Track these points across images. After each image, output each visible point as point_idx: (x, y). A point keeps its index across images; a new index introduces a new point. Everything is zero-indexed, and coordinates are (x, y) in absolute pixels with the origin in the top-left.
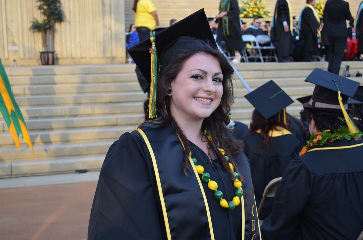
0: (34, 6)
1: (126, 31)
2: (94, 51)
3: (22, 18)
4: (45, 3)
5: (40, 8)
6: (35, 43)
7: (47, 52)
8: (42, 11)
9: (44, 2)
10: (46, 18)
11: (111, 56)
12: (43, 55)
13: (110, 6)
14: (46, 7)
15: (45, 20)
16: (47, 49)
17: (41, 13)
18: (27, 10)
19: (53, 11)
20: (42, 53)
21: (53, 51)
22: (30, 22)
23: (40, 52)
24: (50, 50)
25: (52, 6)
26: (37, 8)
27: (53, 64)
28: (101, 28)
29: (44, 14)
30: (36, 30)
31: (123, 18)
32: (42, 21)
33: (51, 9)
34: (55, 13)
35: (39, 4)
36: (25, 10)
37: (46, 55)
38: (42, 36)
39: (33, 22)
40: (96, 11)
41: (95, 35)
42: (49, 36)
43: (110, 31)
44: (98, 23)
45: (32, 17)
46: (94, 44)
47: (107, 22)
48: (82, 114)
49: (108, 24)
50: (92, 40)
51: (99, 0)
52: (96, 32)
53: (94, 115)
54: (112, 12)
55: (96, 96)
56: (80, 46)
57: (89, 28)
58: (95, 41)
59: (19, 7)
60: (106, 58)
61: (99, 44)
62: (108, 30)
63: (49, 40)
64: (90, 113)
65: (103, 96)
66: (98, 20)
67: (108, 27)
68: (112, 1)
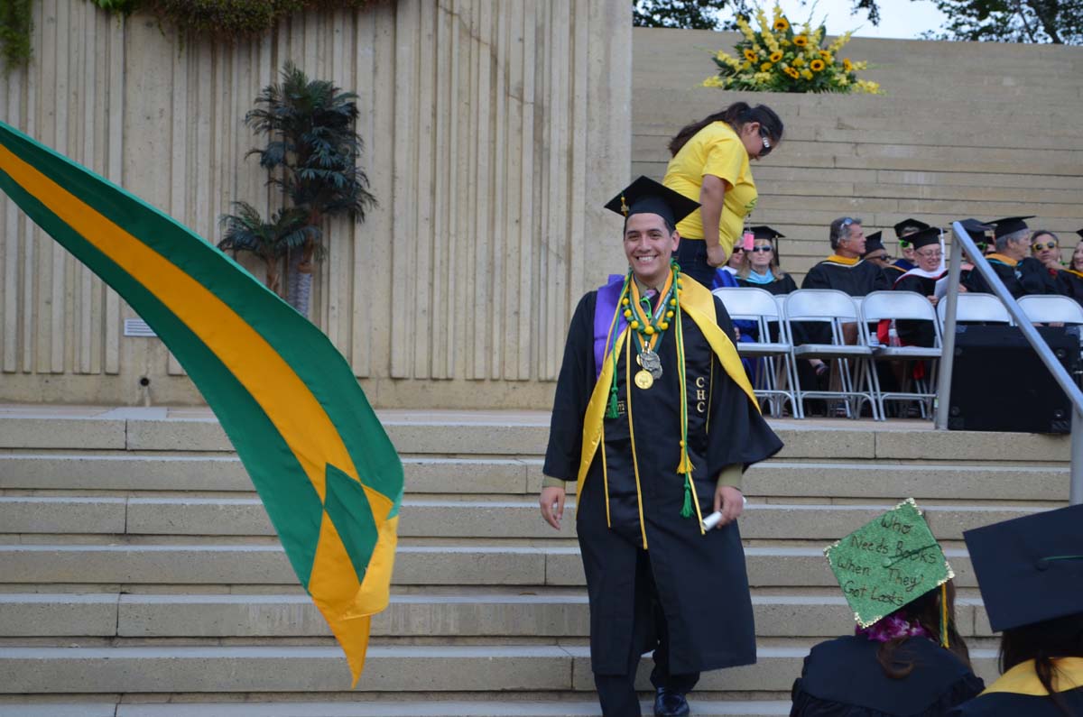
0: (244, 149)
2: (489, 348)
4: (291, 142)
5: (268, 161)
8: (278, 172)
9: (285, 136)
10: (291, 204)
13: (570, 154)
14: (292, 159)
15: (284, 213)
17: (271, 181)
18: (213, 167)
19: (322, 173)
22: (224, 219)
25: (323, 153)
26: (256, 158)
28: (526, 249)
29: (285, 184)
30: (240, 252)
32: (274, 217)
33: (315, 165)
34: (332, 180)
35: (262, 142)
36: (204, 168)
39: (236, 219)
40: (506, 176)
41: (498, 280)
42: (298, 279)
43: (563, 266)
44: (513, 230)
45: (232, 199)
46: (490, 322)
47: (552, 225)
48: (420, 632)
49: (556, 232)
50: (481, 301)
51: (521, 130)
52: (504, 267)
53: (470, 641)
54: (575, 184)
55: (483, 555)
56: (430, 328)
57: (471, 250)
58: (497, 308)
59: (179, 152)
60: (540, 381)
61: (510, 321)
62: (552, 258)
63: (297, 298)
64: (453, 631)
65: (515, 555)
66: (513, 215)
67: (553, 247)
68: (576, 137)
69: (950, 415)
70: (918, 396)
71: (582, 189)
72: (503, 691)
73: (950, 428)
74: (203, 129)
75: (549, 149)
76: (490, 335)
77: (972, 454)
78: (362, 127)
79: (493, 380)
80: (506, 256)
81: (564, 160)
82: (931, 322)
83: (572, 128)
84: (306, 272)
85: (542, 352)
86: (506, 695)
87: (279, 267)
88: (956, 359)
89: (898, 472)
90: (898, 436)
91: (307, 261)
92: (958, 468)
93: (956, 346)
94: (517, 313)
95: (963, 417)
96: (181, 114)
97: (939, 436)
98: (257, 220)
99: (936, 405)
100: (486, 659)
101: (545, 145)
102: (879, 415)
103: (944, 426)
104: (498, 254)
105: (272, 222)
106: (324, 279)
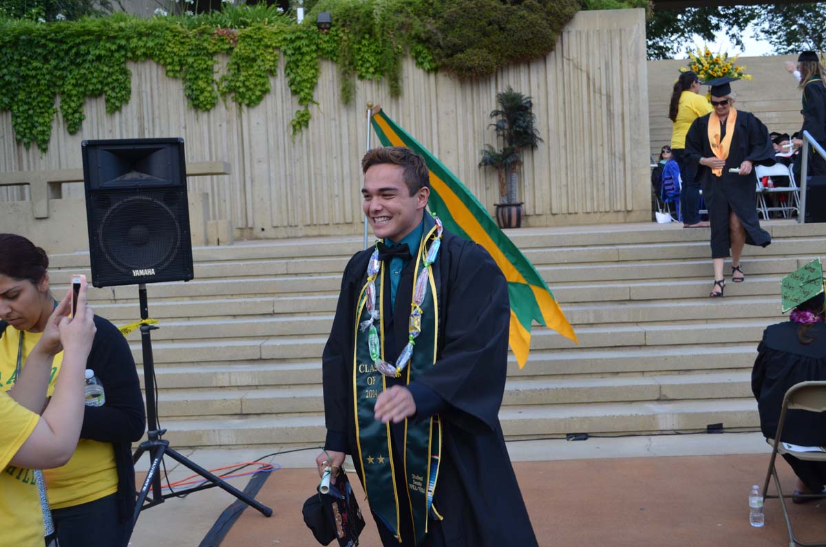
0: (487, 124)
1: (652, 162)
2: (592, 199)
3: (466, 146)
4: (505, 118)
5: (497, 128)
6: (487, 189)
7: (510, 205)
8: (501, 132)
10: (507, 145)
11: (623, 209)
12: (500, 209)
13: (623, 115)
14: (506, 126)
15: (505, 149)
16: (508, 200)
17: (498, 136)
18: (474, 132)
20: (499, 206)
21: (518, 201)
22: (481, 152)
23: (495, 205)
24: (513, 202)
26: (494, 127)
27: (518, 226)
28: (606, 156)
29: (503, 135)
30: (488, 167)
31: (646, 136)
32: (501, 151)
35: (495, 120)
36: (471, 132)
37: (506, 209)
38: (500, 176)
39: (486, 151)
40: (596, 126)
41: (594, 170)
42: (511, 176)
43: (622, 163)
44: (600, 149)
45: (482, 144)
46: (592, 188)
47: (617, 146)
48: (578, 322)
49: (618, 149)
50: (588, 180)
51: (601, 107)
52: (597, 165)
53: (600, 325)
54: (626, 128)
55: (602, 288)
56: (567, 192)
57: (583, 158)
58: (595, 182)
59: (460, 127)
60: (615, 212)
61: (601, 187)
62: (617, 160)
63: (511, 183)
64: (592, 321)
65: (616, 288)
66: (599, 143)
67: (617, 155)
68: (625, 107)
69: (806, 217)
70: (782, 208)
71: (629, 129)
72: (615, 347)
73: (806, 222)
74: (469, 116)
75: (613, 114)
76: (592, 193)
77: (817, 233)
78: (534, 111)
79: (594, 212)
80: (597, 160)
81: (620, 118)
82: (787, 177)
83: (623, 103)
84: (515, 172)
85: (615, 199)
86: (617, 348)
87: (503, 170)
88: (807, 192)
89: (784, 243)
90: (782, 228)
91: (515, 168)
92: (811, 240)
93: (808, 186)
94: (603, 184)
95: (812, 217)
96: (460, 111)
97: (800, 226)
98: (494, 152)
99: (798, 212)
100: (607, 333)
101: (612, 111)
102: (766, 217)
103: (803, 222)
104: (594, 159)
105: (500, 153)
106: (522, 175)
